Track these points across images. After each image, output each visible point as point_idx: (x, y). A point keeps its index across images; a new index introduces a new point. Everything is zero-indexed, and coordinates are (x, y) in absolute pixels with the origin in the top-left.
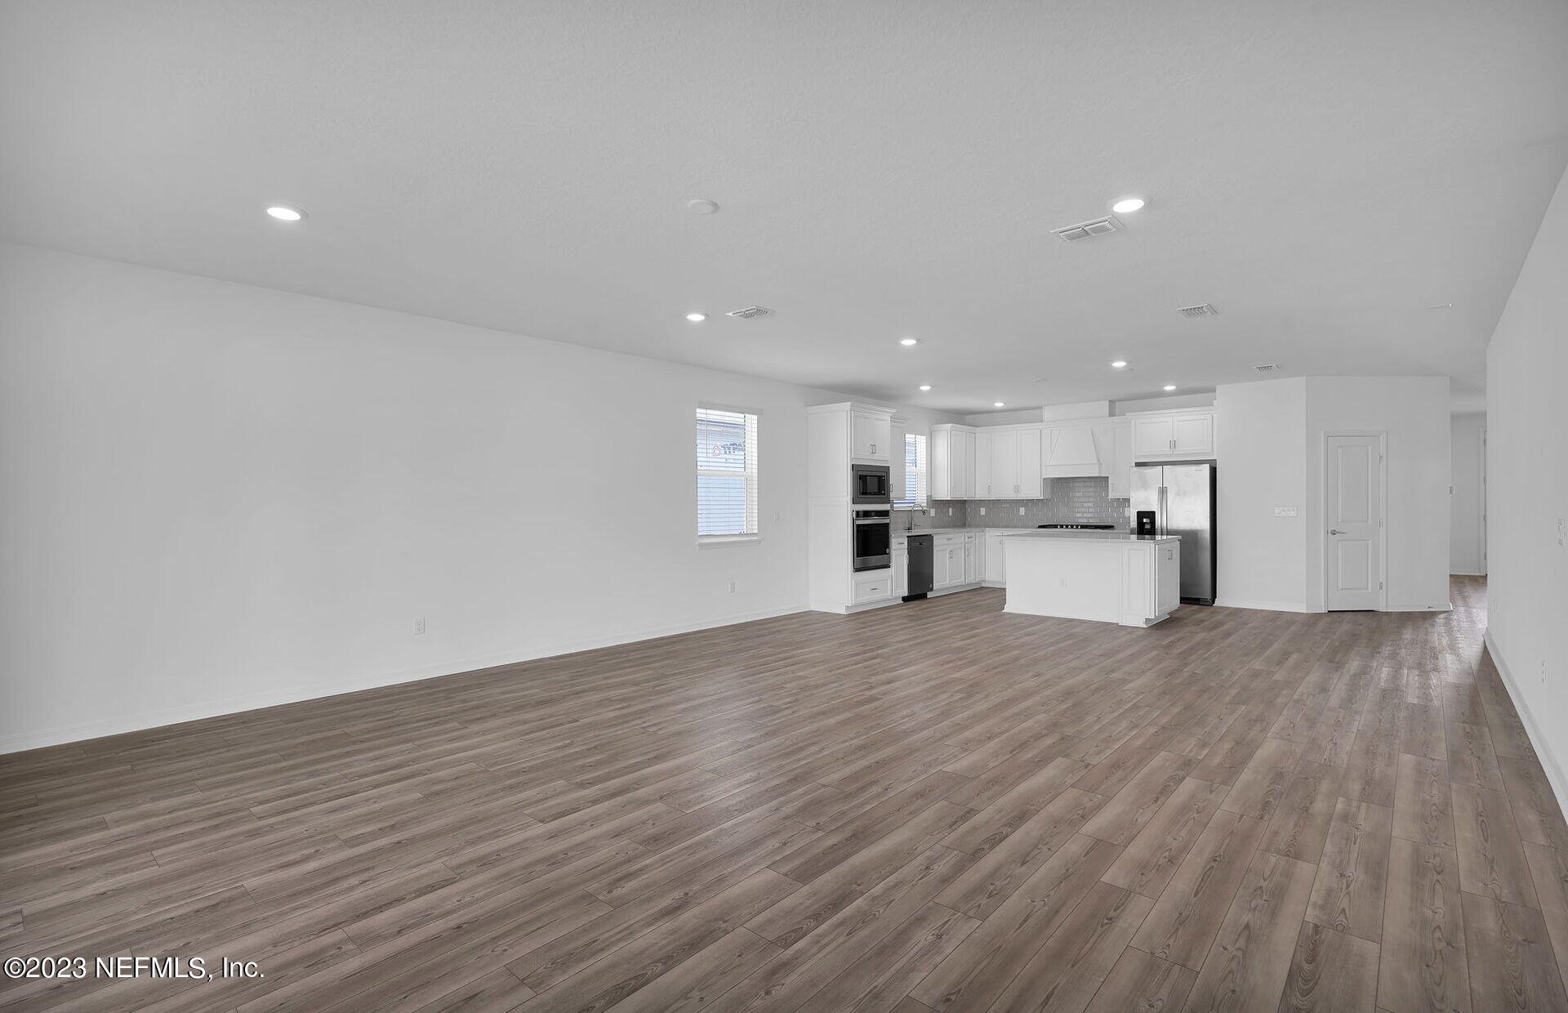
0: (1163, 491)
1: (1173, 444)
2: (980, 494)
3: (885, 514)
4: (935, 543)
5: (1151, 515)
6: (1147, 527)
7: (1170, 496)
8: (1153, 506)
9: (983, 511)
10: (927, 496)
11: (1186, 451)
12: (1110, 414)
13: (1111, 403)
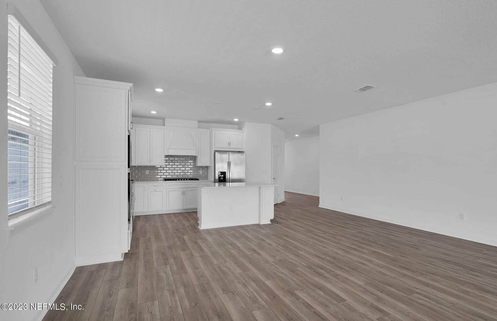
0: (229, 164)
1: (229, 144)
5: (224, 173)
6: (222, 178)
7: (232, 166)
8: (225, 170)
11: (234, 147)
12: (199, 127)
13: (199, 122)
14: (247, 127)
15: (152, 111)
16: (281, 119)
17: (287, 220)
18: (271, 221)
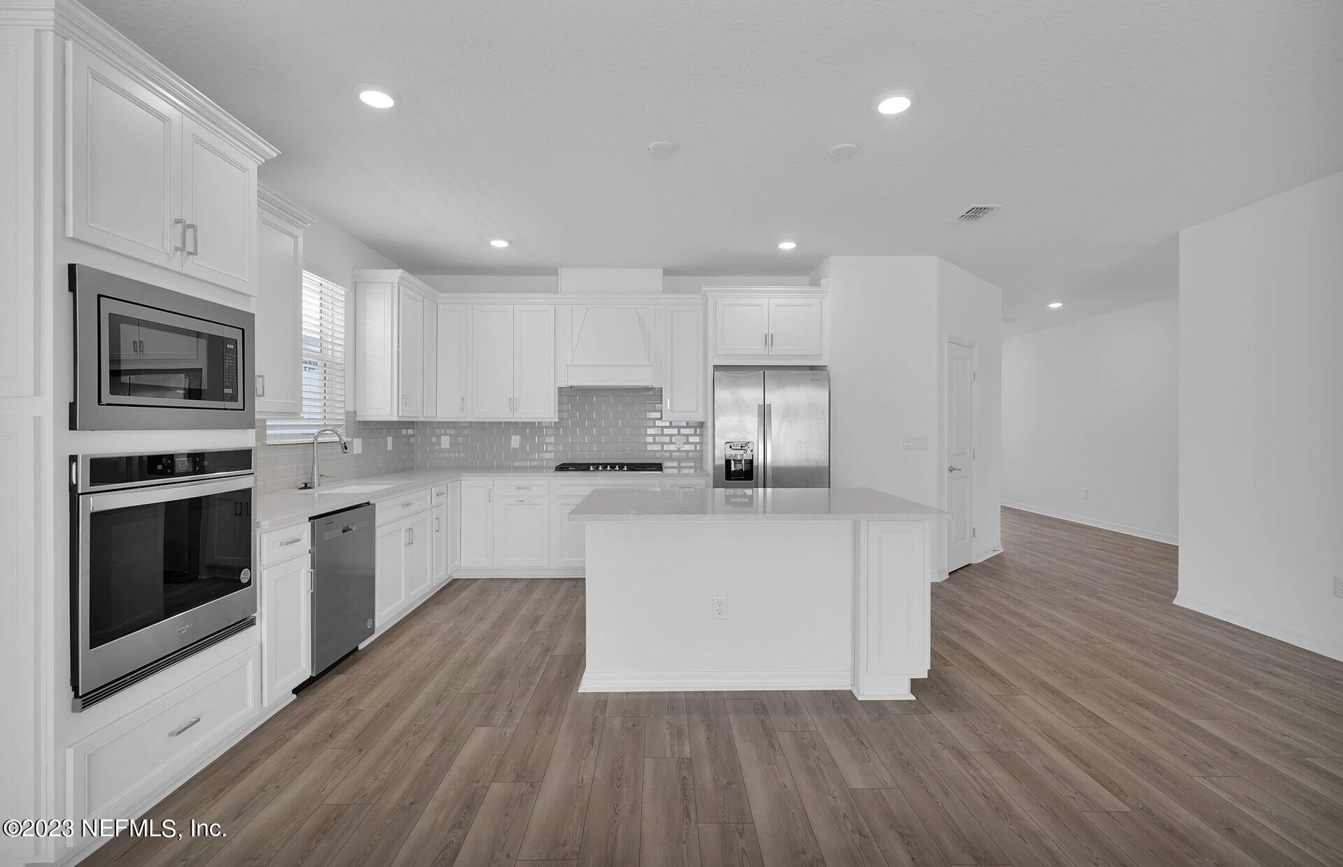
0: (764, 413)
1: (769, 340)
2: (446, 411)
3: (240, 460)
4: (378, 522)
5: (746, 448)
6: (742, 468)
7: (775, 424)
9: (445, 442)
10: (347, 413)
11: (783, 353)
12: (667, 290)
13: (667, 272)
14: (837, 272)
15: (495, 238)
16: (975, 213)
17: (1000, 678)
18: (916, 685)
